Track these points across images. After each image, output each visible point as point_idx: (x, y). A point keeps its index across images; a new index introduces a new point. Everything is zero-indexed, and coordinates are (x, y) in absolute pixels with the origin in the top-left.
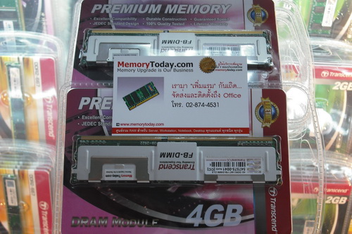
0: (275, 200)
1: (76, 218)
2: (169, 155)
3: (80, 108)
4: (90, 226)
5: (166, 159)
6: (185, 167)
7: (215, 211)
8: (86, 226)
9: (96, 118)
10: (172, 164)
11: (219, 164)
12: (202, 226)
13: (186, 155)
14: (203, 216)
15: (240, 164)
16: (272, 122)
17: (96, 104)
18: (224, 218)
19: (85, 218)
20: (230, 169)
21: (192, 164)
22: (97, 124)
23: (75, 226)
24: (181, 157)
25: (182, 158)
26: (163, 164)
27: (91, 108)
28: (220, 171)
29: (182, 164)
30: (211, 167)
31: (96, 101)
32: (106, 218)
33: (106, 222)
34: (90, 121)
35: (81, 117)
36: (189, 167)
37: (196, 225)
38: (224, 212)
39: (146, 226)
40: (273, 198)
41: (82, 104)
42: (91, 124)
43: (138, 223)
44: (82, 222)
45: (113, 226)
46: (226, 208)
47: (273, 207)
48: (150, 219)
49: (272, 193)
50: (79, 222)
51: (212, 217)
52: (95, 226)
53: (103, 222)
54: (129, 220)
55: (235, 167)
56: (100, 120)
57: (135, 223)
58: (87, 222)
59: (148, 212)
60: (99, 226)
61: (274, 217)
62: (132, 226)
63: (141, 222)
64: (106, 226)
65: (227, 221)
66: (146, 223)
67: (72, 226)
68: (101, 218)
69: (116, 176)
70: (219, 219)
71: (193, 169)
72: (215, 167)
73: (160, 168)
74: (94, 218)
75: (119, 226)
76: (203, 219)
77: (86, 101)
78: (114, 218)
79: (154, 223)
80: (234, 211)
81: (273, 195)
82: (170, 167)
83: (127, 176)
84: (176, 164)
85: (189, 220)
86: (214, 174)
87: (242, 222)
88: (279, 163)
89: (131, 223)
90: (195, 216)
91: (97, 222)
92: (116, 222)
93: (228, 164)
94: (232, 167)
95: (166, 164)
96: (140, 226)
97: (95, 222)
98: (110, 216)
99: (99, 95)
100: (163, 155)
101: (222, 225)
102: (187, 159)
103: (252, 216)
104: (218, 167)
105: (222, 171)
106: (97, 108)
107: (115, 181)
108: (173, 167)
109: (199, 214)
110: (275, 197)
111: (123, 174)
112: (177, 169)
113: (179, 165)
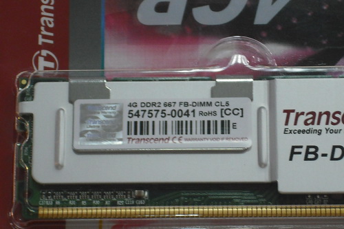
0: (41, 40)
6: (314, 117)
7: (218, 6)
11: (207, 127)
13: (312, 153)
15: (142, 128)
20: (174, 113)
21: (291, 126)
24: (325, 148)
25: (325, 143)
28: (206, 109)
29: (323, 126)
30: (232, 119)
36: (302, 119)
38: (192, 3)
40: (46, 46)
46: (188, 15)
47: (47, 19)
49: (48, 58)
55: (158, 119)
71: (288, 112)
72: (219, 119)
80: (162, 7)
81: (44, 52)
86: (223, 100)
94: (169, 119)
102: (305, 140)
104: (211, 118)
105: (198, 109)
110: (40, 48)
112: (339, 113)
113: (333, 124)
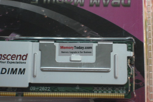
1: (126, 6)
2: (14, 71)
5: (19, 66)
10: (11, 61)
19: (116, 5)
26: (21, 61)
32: (91, 6)
33: (91, 1)
44: (119, 1)
48: (41, 4)
50: (123, 1)
53: (95, 1)
59: (43, 11)
68: (98, 6)
69: (79, 48)
73: (26, 56)
74: (106, 5)
78: (82, 5)
82: (13, 56)
83: (67, 48)
84: (6, 60)
95: (18, 60)
98: (86, 8)
100: (22, 71)
108: (9, 57)
111: (71, 50)
112: (5, 55)
113: (3, 59)
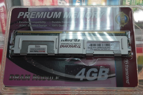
0: (128, 66)
1: (12, 75)
2: (66, 40)
3: (19, 17)
4: (20, 80)
6: (75, 46)
7: (93, 72)
8: (18, 80)
9: (27, 22)
10: (68, 45)
11: (95, 45)
12: (85, 80)
13: (76, 40)
14: (85, 75)
15: (107, 45)
16: (125, 24)
17: (27, 15)
18: (98, 76)
19: (17, 75)
20: (101, 48)
21: (79, 45)
22: (27, 25)
23: (11, 79)
26: (63, 45)
27: (24, 17)
28: (95, 48)
29: (73, 45)
30: (90, 47)
31: (27, 14)
32: (29, 75)
33: (29, 78)
34: (23, 24)
35: (18, 22)
36: (77, 46)
37: (81, 79)
38: (98, 73)
39: (52, 80)
41: (20, 15)
42: (24, 25)
43: (48, 78)
44: (16, 77)
45: (33, 80)
46: (99, 70)
47: (127, 70)
48: (55, 76)
49: (126, 62)
50: (14, 77)
51: (91, 75)
52: (23, 80)
53: (27, 78)
54: (43, 76)
55: (104, 47)
56: (29, 24)
57: (46, 78)
58: (18, 77)
59: (54, 72)
60: (25, 80)
61: (127, 76)
62: (44, 80)
63: (49, 78)
64: (29, 80)
65: (100, 78)
66: (52, 78)
67: (10, 79)
68: (26, 75)
69: (36, 51)
70: (95, 76)
71: (80, 47)
72: (93, 47)
73: (61, 47)
74: (22, 75)
75: (37, 80)
76: (86, 76)
77: (21, 14)
78: (34, 75)
79: (56, 78)
80: (104, 72)
82: (67, 47)
83: (42, 51)
84: (70, 45)
85: (77, 77)
87: (109, 78)
88: (129, 45)
89: (43, 78)
90: (81, 74)
91: (24, 78)
92: (35, 78)
93: (100, 45)
94: (102, 47)
95: (64, 45)
96: (49, 80)
97: (23, 77)
98: (32, 74)
99: (29, 11)
101: (96, 79)
102: (77, 42)
103: (114, 75)
104: (94, 47)
105: (97, 48)
106: (28, 17)
107: (35, 54)
109: (83, 74)
110: (128, 64)
111: (40, 50)
